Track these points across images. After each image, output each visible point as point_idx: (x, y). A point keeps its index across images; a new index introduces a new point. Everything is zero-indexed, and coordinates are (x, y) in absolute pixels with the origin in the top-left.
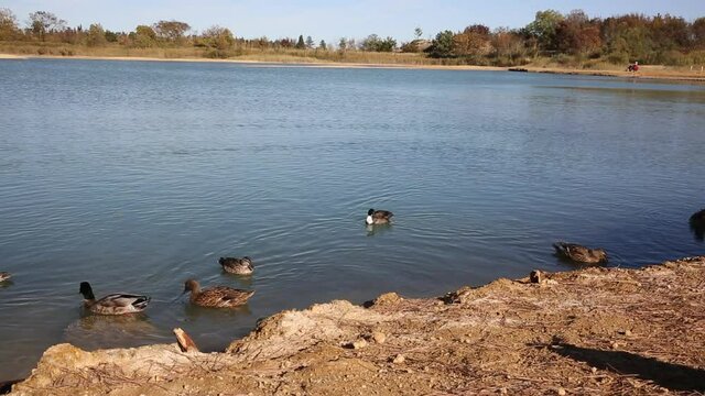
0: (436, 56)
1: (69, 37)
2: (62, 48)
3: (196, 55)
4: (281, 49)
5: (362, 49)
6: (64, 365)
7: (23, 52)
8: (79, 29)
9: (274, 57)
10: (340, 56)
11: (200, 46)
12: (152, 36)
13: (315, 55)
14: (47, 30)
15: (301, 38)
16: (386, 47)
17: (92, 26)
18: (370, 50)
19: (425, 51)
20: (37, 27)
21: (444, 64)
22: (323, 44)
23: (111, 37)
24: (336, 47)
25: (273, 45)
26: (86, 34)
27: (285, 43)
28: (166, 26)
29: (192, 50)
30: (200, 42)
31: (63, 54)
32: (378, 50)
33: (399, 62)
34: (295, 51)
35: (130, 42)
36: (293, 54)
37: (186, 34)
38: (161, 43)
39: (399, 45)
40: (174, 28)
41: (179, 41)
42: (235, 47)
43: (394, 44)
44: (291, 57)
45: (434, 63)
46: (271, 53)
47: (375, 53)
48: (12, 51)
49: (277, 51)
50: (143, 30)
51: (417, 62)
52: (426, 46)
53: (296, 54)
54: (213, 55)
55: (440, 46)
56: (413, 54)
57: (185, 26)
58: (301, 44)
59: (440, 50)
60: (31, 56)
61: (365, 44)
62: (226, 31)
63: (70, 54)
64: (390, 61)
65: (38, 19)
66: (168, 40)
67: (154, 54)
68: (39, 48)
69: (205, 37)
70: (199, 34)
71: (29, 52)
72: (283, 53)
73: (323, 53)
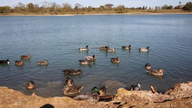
0: (186, 10)
1: (84, 10)
2: (82, 13)
3: (115, 13)
4: (138, 10)
5: (162, 9)
7: (73, 14)
8: (86, 7)
9: (136, 12)
10: (155, 11)
11: (116, 10)
12: (104, 8)
13: (148, 11)
14: (78, 8)
15: (144, 7)
16: (170, 8)
17: (89, 7)
18: (165, 9)
19: (182, 8)
20: (76, 8)
21: (188, 12)
22: (150, 8)
23: (94, 9)
24: (154, 9)
25: (136, 9)
26: (87, 9)
27: (139, 8)
28: (108, 5)
29: (114, 11)
30: (116, 9)
31: (82, 14)
32: (167, 9)
33: (174, 12)
34: (142, 10)
35: (98, 10)
36: (142, 11)
37: (113, 7)
38: (106, 10)
39: (174, 7)
40: (109, 6)
41: (111, 9)
42: (126, 10)
43: (172, 7)
44: (141, 12)
45: (185, 12)
46: (135, 11)
47: (166, 10)
48: (70, 14)
49: (137, 11)
50: (102, 7)
51: (180, 12)
52: (182, 7)
53: (143, 11)
54: (119, 13)
55: (187, 7)
56: (178, 10)
57: (112, 5)
58: (144, 8)
59: (187, 8)
60: (75, 15)
61: (163, 7)
62: (123, 6)
63: (84, 14)
64: (171, 12)
65: (77, 5)
66: (108, 9)
67: (104, 13)
68: (76, 13)
69: (117, 8)
70: (116, 7)
71: (74, 14)
72: (139, 11)
73: (150, 11)
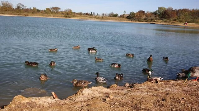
0: (129, 19)
1: (27, 11)
2: (25, 14)
3: (62, 17)
4: (86, 15)
5: (108, 16)
6: (19, 101)
7: (14, 14)
8: (30, 8)
9: (84, 17)
10: (102, 18)
11: (63, 14)
12: (50, 11)
13: (95, 17)
14: (21, 8)
15: (92, 13)
16: (116, 16)
17: (34, 8)
18: (111, 16)
19: (127, 17)
20: (18, 8)
21: (132, 21)
22: (98, 14)
23: (39, 11)
24: (101, 15)
25: (84, 14)
26: (32, 10)
27: (87, 14)
28: (54, 8)
29: (61, 15)
30: (63, 13)
31: (25, 15)
32: (113, 17)
33: (119, 20)
34: (90, 16)
35: (44, 12)
36: (89, 17)
37: (59, 11)
38: (52, 13)
39: (119, 15)
40: (56, 9)
41: (58, 13)
42: (73, 14)
43: (118, 15)
44: (89, 18)
45: (129, 21)
46: (83, 17)
47: (112, 17)
48: (11, 14)
49: (85, 16)
50: (48, 9)
51: (124, 20)
52: (127, 16)
53: (90, 17)
54: (66, 17)
55: (131, 16)
56: (123, 18)
57: (59, 8)
58: (91, 14)
59: (131, 17)
60: (16, 15)
61: (110, 15)
62: (71, 10)
63: (27, 15)
64: (116, 20)
65: (19, 5)
66: (54, 12)
67: (50, 16)
68: (19, 13)
69: (65, 12)
70: (63, 11)
71: (16, 14)
72: (87, 17)
73: (97, 17)
